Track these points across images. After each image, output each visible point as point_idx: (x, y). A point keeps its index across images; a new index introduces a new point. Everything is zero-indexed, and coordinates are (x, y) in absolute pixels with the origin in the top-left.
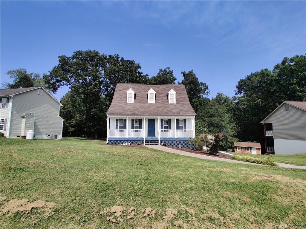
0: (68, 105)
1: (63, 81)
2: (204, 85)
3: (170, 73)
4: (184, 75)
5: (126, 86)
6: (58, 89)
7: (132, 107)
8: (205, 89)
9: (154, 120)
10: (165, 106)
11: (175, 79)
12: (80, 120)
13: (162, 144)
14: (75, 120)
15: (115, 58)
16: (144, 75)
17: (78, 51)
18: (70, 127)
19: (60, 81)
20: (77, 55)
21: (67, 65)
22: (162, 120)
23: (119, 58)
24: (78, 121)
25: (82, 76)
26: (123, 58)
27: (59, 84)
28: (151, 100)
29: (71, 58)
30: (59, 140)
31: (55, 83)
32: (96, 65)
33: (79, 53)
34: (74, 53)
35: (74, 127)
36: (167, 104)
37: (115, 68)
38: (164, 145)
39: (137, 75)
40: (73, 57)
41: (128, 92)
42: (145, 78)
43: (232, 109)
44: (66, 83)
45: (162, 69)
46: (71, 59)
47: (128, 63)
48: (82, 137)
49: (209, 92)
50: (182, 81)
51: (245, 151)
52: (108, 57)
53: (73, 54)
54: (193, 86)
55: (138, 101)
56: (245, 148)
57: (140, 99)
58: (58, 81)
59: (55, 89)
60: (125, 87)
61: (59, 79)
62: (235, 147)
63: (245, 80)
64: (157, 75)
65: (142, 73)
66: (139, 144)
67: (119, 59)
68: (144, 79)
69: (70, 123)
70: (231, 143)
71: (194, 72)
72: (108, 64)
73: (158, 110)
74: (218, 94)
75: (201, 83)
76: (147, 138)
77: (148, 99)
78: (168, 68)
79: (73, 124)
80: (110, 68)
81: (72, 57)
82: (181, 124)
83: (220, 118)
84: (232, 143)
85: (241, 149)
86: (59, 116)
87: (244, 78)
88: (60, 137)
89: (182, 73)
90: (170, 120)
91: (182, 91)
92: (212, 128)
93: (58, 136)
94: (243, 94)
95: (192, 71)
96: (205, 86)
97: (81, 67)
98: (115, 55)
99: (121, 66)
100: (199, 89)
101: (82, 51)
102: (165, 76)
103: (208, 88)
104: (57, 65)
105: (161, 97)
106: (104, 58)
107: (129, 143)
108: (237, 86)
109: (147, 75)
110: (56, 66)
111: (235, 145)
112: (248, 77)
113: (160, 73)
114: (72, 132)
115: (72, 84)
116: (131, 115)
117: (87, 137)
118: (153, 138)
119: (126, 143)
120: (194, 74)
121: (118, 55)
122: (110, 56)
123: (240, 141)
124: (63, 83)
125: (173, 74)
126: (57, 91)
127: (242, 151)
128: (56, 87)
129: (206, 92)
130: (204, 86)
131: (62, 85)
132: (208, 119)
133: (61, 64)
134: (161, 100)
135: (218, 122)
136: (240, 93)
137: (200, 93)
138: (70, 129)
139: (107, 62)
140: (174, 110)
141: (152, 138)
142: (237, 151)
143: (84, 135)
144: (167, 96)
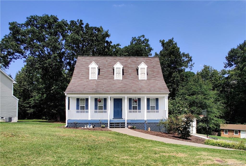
0: (24, 81)
1: (16, 54)
2: (187, 56)
3: (145, 42)
4: (163, 44)
5: (89, 59)
6: (10, 63)
7: (96, 85)
8: (189, 61)
9: (121, 99)
10: (134, 83)
11: (150, 50)
12: (40, 99)
13: (130, 126)
14: (33, 99)
15: (78, 25)
16: (114, 45)
17: (32, 17)
18: (28, 107)
19: (12, 53)
20: (31, 21)
21: (19, 33)
22: (130, 100)
23: (83, 24)
24: (38, 101)
25: (38, 47)
26: (88, 24)
27: (11, 57)
28: (118, 76)
29: (24, 25)
30: (14, 123)
31: (6, 56)
32: (56, 34)
33: (33, 18)
34: (27, 18)
35: (33, 107)
36: (136, 80)
37: (77, 36)
38: (131, 128)
39: (105, 45)
40: (27, 24)
41: (90, 66)
42: (115, 48)
43: (220, 85)
44: (20, 56)
45: (135, 37)
46: (24, 27)
47: (94, 30)
48: (43, 119)
49: (193, 65)
50: (161, 52)
51: (233, 134)
52: (69, 23)
53: (26, 20)
54: (173, 58)
55: (102, 77)
56: (232, 131)
57: (105, 74)
58: (9, 53)
59: (6, 64)
60: (88, 61)
61: (12, 51)
62: (221, 129)
63: (237, 50)
64: (130, 44)
65: (111, 42)
66: (103, 127)
67: (84, 26)
68: (114, 50)
69: (28, 103)
70: (216, 125)
71: (175, 41)
72: (69, 31)
73: (125, 88)
74: (204, 67)
75: (184, 54)
76: (113, 120)
77: (114, 75)
78: (142, 36)
79: (31, 104)
80: (72, 37)
81: (25, 23)
82: (152, 104)
83: (204, 96)
84: (218, 125)
85: (229, 132)
86: (13, 95)
87: (236, 47)
88: (15, 119)
89: (160, 41)
90: (139, 99)
91: (155, 65)
92: (194, 108)
93: (13, 119)
94: (233, 67)
95: (173, 39)
96: (188, 58)
97: (37, 36)
98: (78, 20)
99: (85, 33)
100: (180, 61)
101: (37, 16)
102: (139, 46)
103: (191, 60)
104: (8, 34)
105: (130, 72)
106: (64, 24)
107: (92, 126)
108: (226, 58)
109: (118, 45)
110: (6, 35)
111: (221, 128)
112: (240, 45)
113: (133, 42)
114: (31, 113)
115: (26, 58)
116: (93, 94)
117: (48, 119)
118: (120, 120)
119: (88, 126)
120: (175, 42)
121: (81, 21)
122: (72, 22)
123: (227, 123)
124: (16, 55)
125: (149, 43)
126: (9, 65)
127: (229, 134)
128: (7, 61)
129: (189, 64)
130: (186, 58)
131: (15, 59)
132: (190, 98)
133: (12, 32)
134: (130, 75)
135: (202, 100)
136: (230, 65)
137: (181, 65)
138: (28, 110)
139: (68, 29)
140: (143, 87)
141: (118, 120)
142: (223, 134)
143: (46, 117)
144: (137, 70)
